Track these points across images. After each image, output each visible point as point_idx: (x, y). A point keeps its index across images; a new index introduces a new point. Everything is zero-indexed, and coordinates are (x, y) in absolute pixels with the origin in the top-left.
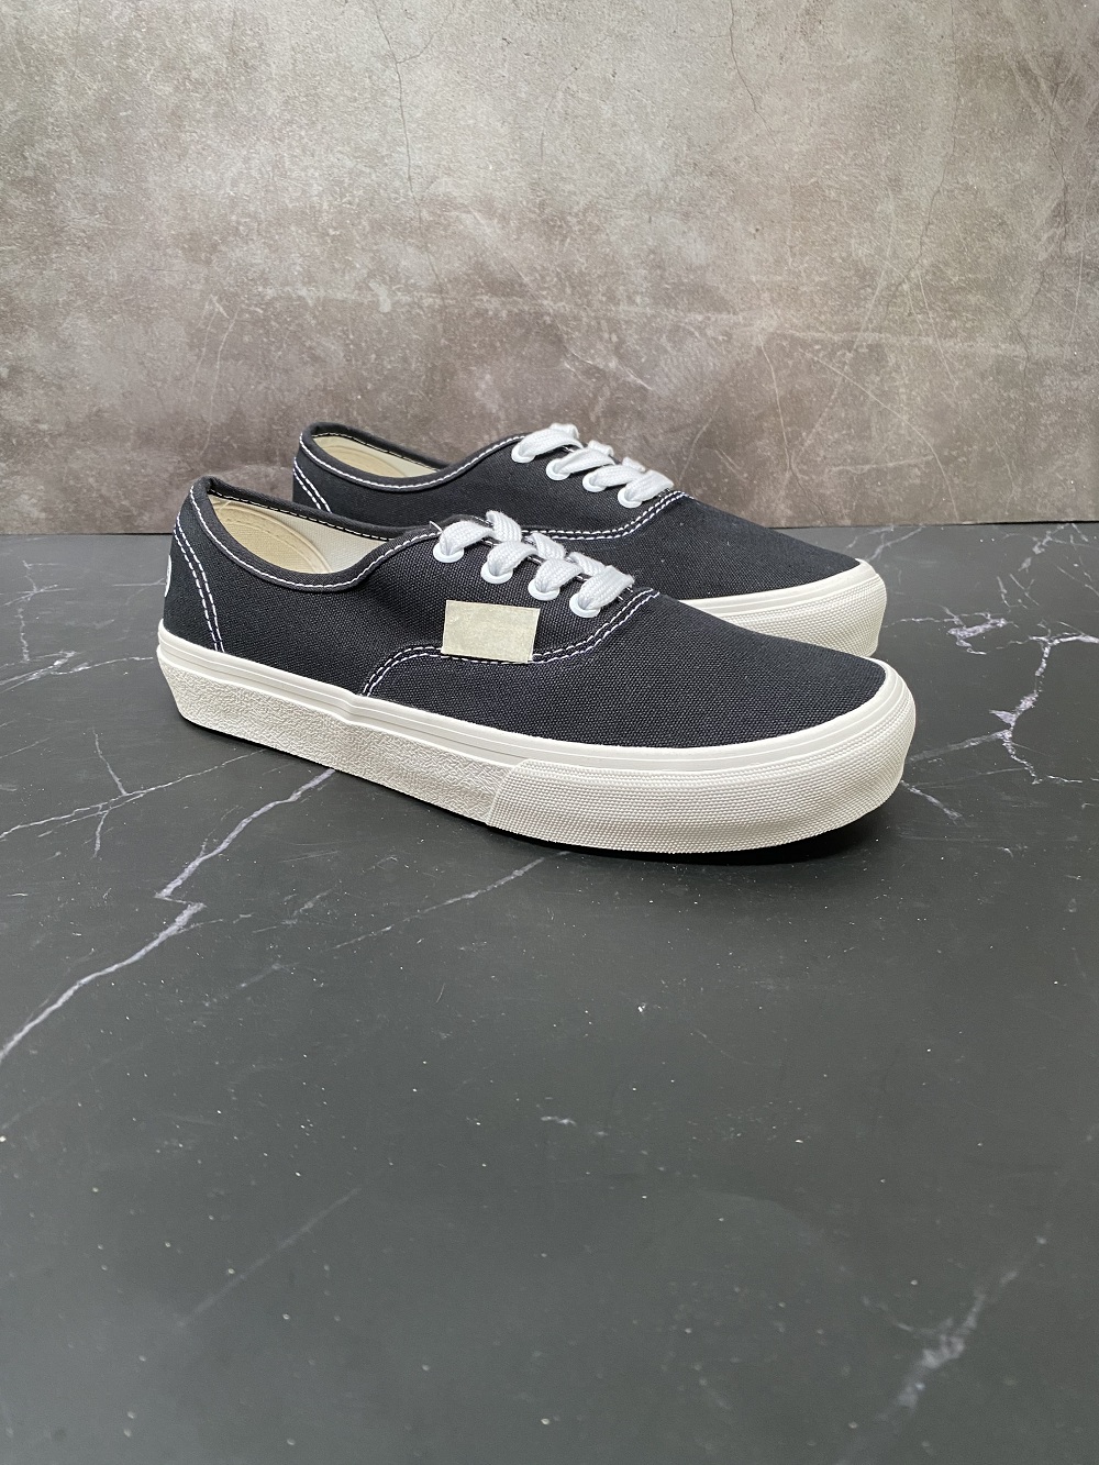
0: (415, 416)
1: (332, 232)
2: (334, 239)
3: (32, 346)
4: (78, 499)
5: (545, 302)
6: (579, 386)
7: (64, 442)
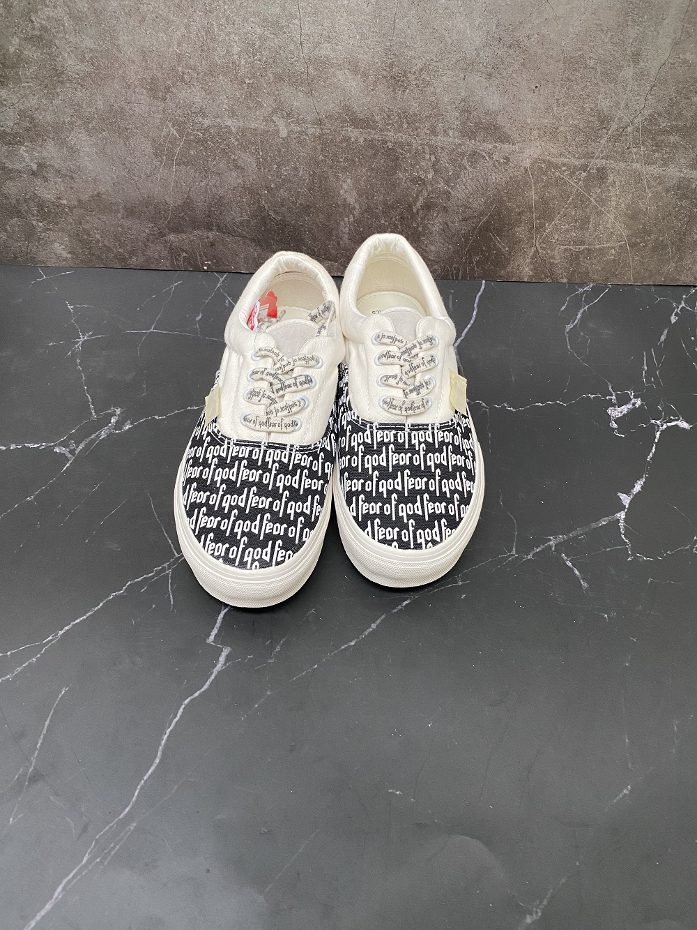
0: (301, 205)
1: (247, 81)
2: (249, 85)
3: (51, 151)
4: (91, 247)
5: (389, 134)
6: (408, 189)
7: (77, 212)
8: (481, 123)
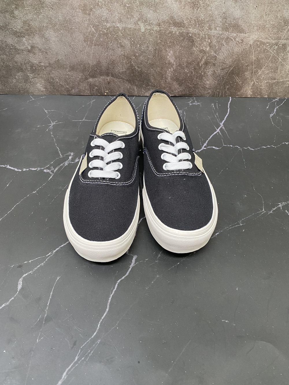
0: (150, 63)
1: (127, 5)
2: (128, 7)
3: (37, 40)
4: (54, 85)
5: (190, 29)
6: (197, 55)
7: (48, 69)
8: (231, 24)
